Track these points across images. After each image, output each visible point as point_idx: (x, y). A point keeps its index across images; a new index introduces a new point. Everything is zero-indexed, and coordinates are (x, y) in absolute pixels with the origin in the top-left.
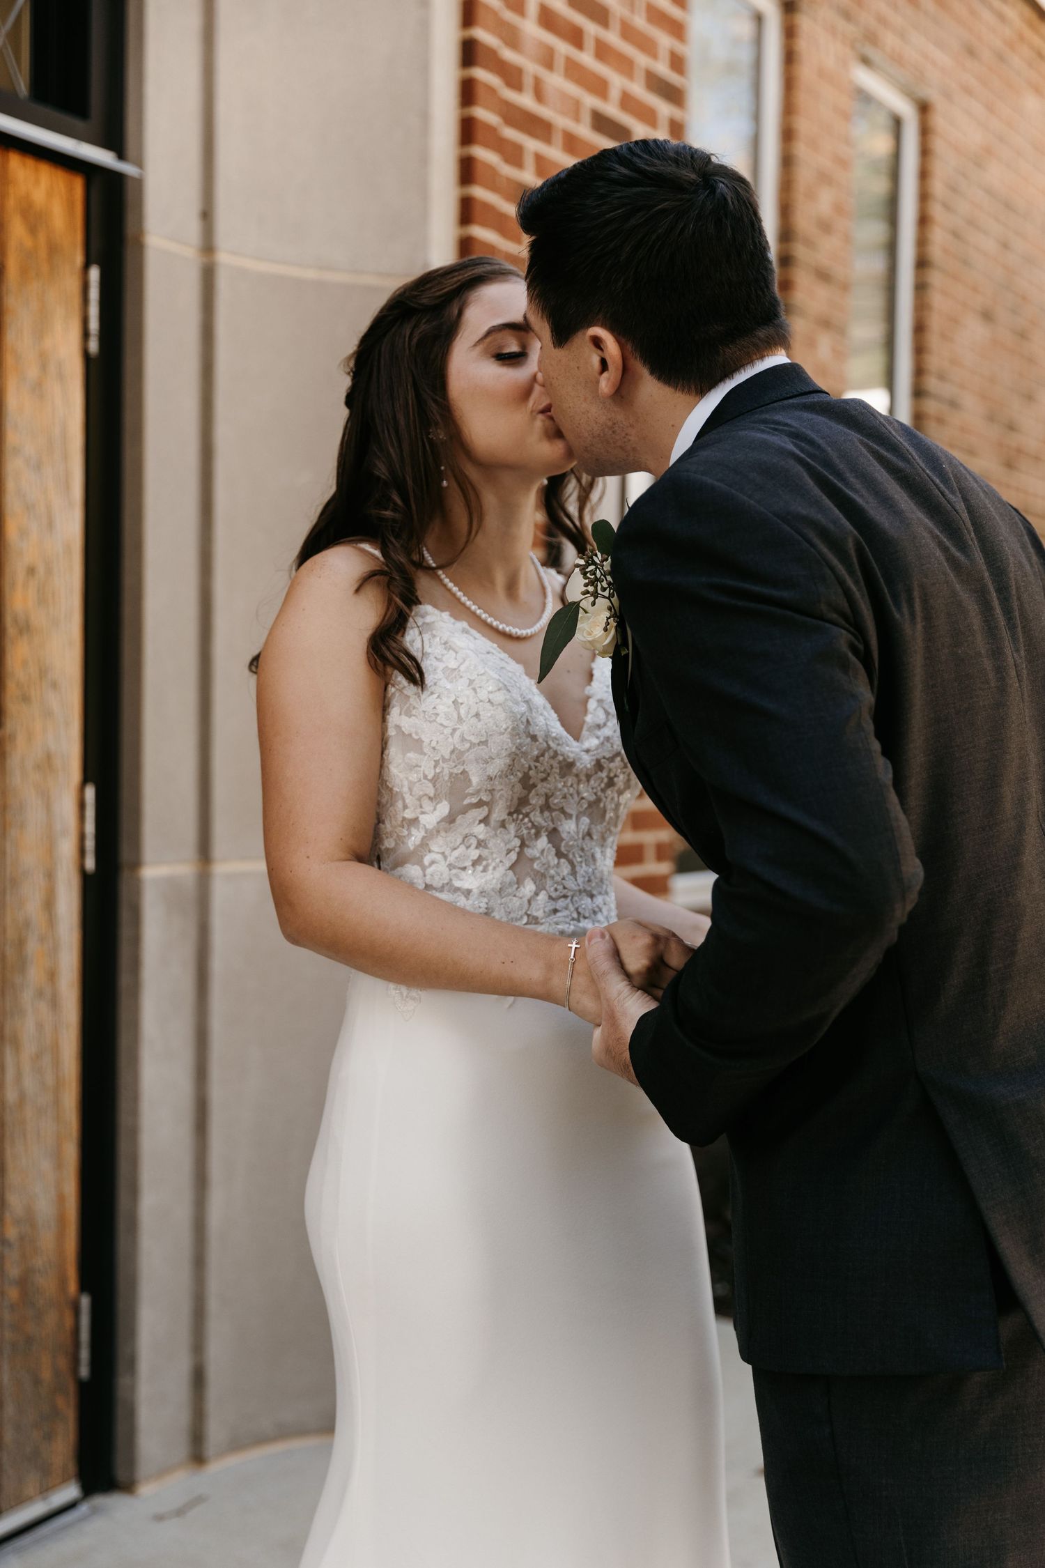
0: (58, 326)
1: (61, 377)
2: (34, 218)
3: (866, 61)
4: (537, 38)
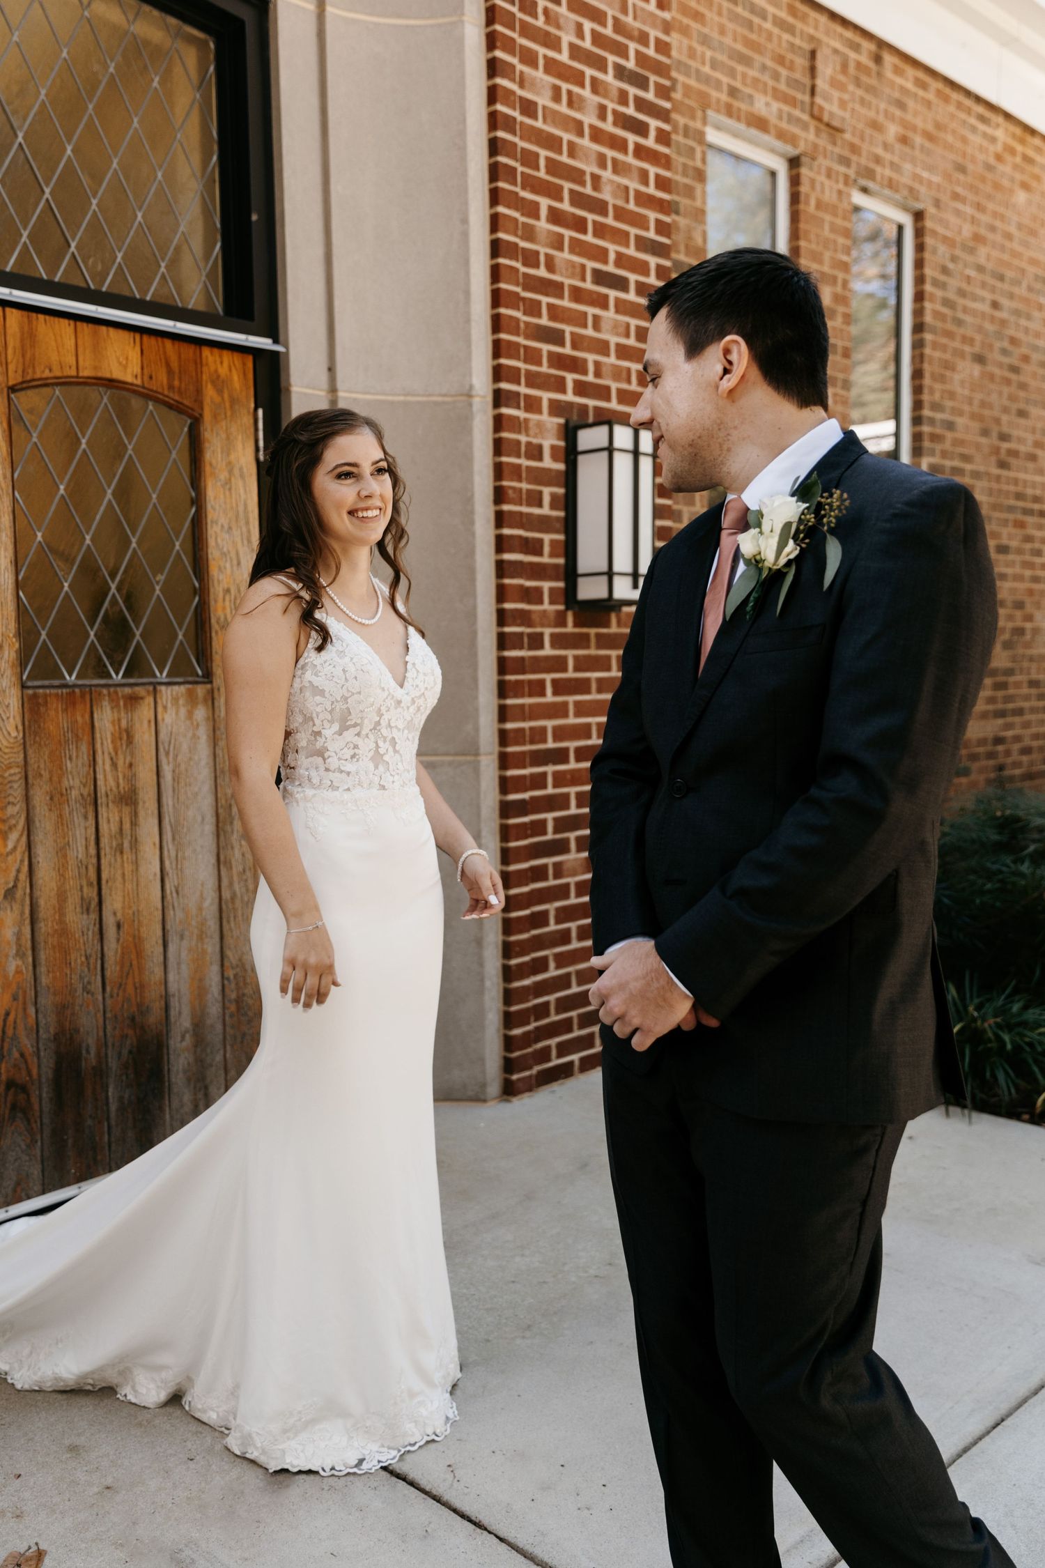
2: (220, 384)
3: (865, 190)
4: (549, 231)
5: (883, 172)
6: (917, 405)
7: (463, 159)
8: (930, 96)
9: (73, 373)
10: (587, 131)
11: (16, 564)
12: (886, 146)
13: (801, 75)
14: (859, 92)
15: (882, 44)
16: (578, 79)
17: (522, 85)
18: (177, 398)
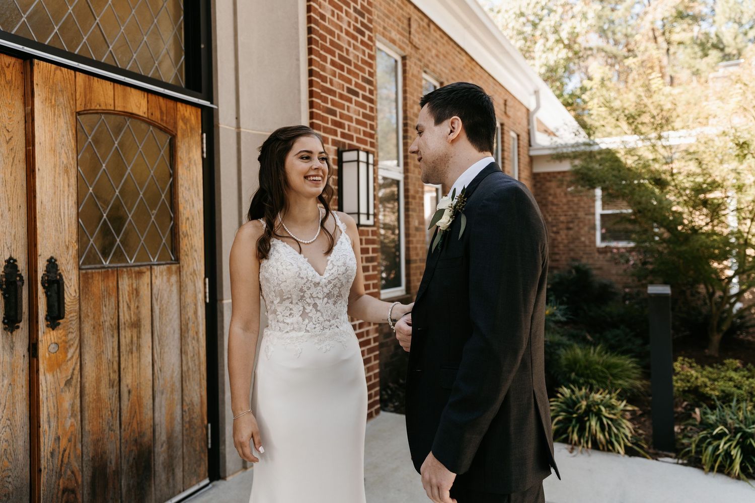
0: (194, 150)
1: (195, 164)
2: (186, 121)
3: (425, 72)
5: (431, 66)
7: (297, 33)
8: (444, 41)
9: (113, 108)
11: (78, 204)
12: (432, 57)
13: (406, 26)
14: (424, 36)
15: (430, 21)
16: (341, 9)
17: (320, 7)
18: (165, 125)
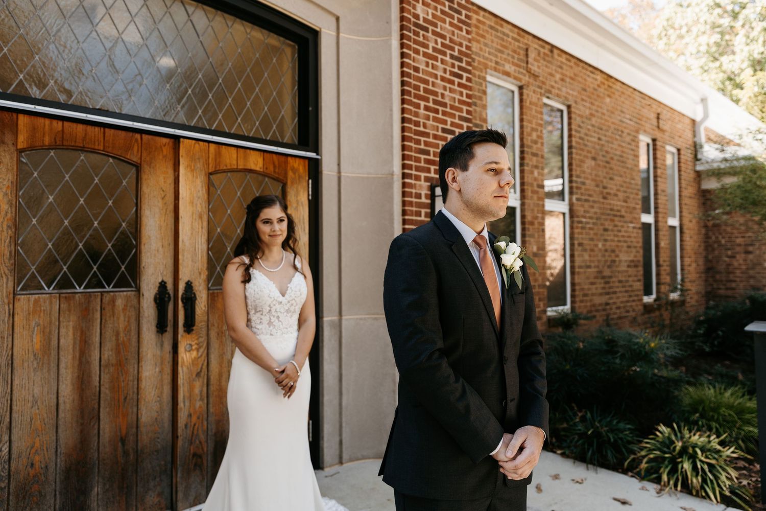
0: (301, 193)
1: (302, 205)
3: (548, 98)
4: (424, 114)
5: (555, 91)
6: (571, 176)
7: (391, 88)
8: (572, 64)
9: (235, 167)
10: (439, 77)
11: (209, 241)
12: (556, 82)
13: (522, 57)
14: (545, 63)
15: (553, 46)
16: (436, 59)
17: (414, 61)
18: (277, 176)
